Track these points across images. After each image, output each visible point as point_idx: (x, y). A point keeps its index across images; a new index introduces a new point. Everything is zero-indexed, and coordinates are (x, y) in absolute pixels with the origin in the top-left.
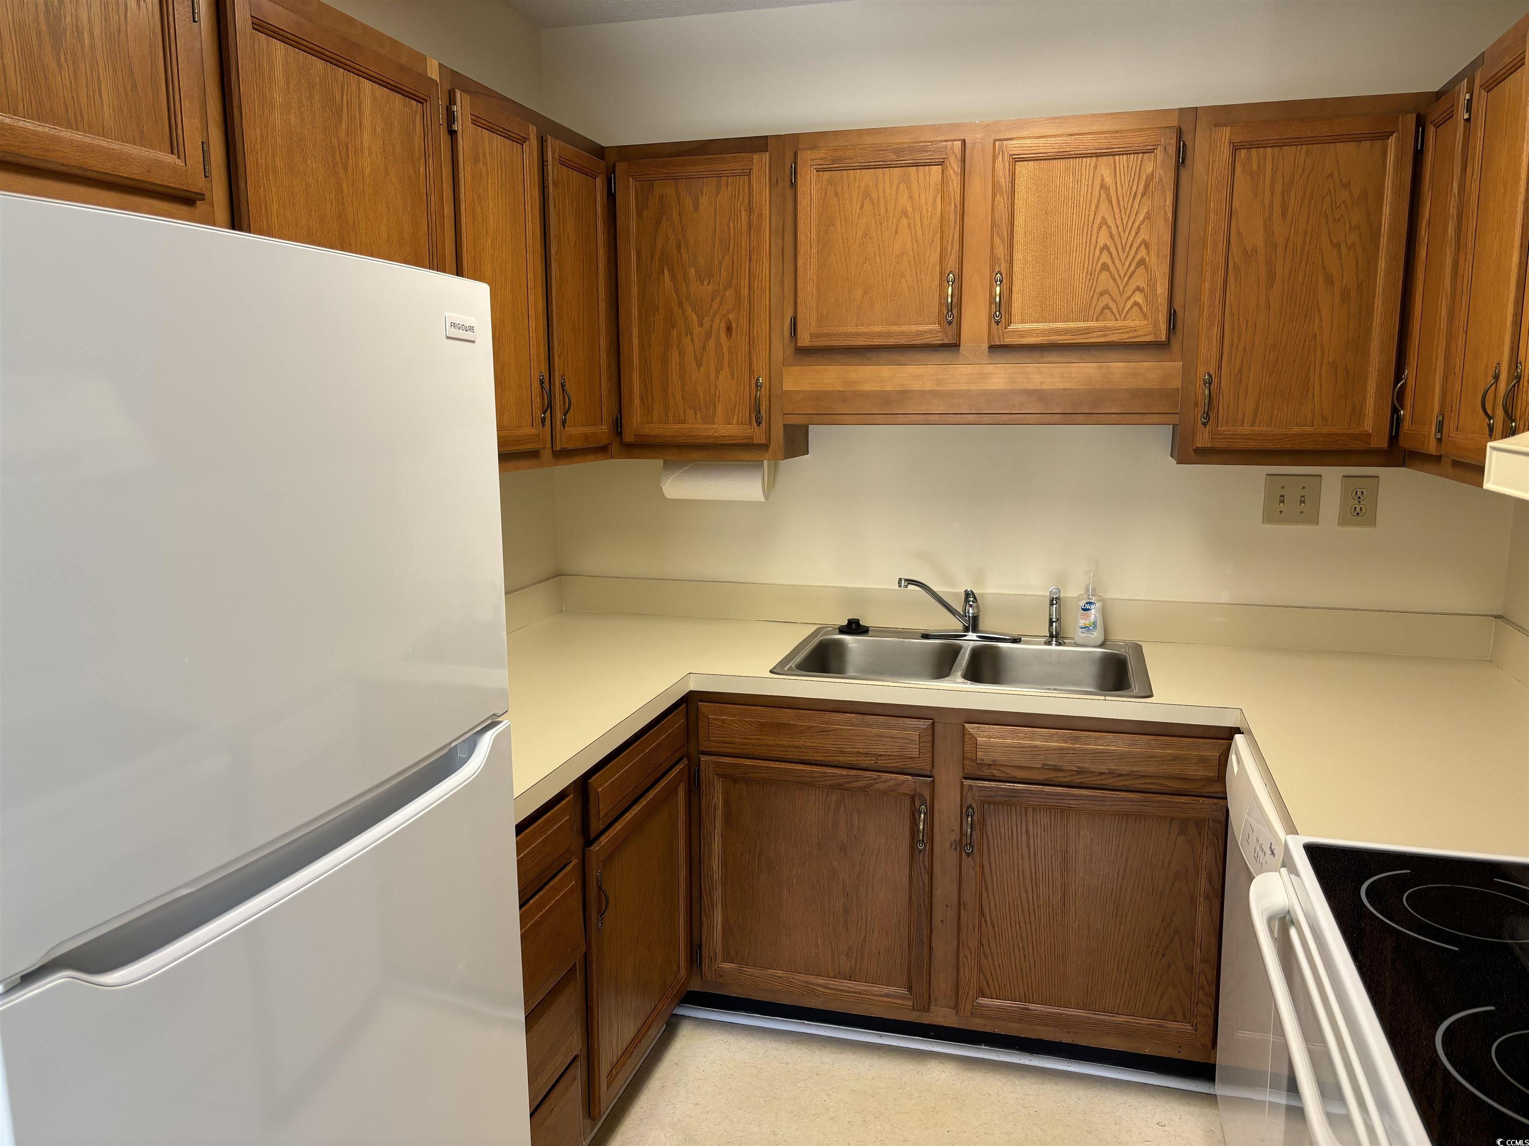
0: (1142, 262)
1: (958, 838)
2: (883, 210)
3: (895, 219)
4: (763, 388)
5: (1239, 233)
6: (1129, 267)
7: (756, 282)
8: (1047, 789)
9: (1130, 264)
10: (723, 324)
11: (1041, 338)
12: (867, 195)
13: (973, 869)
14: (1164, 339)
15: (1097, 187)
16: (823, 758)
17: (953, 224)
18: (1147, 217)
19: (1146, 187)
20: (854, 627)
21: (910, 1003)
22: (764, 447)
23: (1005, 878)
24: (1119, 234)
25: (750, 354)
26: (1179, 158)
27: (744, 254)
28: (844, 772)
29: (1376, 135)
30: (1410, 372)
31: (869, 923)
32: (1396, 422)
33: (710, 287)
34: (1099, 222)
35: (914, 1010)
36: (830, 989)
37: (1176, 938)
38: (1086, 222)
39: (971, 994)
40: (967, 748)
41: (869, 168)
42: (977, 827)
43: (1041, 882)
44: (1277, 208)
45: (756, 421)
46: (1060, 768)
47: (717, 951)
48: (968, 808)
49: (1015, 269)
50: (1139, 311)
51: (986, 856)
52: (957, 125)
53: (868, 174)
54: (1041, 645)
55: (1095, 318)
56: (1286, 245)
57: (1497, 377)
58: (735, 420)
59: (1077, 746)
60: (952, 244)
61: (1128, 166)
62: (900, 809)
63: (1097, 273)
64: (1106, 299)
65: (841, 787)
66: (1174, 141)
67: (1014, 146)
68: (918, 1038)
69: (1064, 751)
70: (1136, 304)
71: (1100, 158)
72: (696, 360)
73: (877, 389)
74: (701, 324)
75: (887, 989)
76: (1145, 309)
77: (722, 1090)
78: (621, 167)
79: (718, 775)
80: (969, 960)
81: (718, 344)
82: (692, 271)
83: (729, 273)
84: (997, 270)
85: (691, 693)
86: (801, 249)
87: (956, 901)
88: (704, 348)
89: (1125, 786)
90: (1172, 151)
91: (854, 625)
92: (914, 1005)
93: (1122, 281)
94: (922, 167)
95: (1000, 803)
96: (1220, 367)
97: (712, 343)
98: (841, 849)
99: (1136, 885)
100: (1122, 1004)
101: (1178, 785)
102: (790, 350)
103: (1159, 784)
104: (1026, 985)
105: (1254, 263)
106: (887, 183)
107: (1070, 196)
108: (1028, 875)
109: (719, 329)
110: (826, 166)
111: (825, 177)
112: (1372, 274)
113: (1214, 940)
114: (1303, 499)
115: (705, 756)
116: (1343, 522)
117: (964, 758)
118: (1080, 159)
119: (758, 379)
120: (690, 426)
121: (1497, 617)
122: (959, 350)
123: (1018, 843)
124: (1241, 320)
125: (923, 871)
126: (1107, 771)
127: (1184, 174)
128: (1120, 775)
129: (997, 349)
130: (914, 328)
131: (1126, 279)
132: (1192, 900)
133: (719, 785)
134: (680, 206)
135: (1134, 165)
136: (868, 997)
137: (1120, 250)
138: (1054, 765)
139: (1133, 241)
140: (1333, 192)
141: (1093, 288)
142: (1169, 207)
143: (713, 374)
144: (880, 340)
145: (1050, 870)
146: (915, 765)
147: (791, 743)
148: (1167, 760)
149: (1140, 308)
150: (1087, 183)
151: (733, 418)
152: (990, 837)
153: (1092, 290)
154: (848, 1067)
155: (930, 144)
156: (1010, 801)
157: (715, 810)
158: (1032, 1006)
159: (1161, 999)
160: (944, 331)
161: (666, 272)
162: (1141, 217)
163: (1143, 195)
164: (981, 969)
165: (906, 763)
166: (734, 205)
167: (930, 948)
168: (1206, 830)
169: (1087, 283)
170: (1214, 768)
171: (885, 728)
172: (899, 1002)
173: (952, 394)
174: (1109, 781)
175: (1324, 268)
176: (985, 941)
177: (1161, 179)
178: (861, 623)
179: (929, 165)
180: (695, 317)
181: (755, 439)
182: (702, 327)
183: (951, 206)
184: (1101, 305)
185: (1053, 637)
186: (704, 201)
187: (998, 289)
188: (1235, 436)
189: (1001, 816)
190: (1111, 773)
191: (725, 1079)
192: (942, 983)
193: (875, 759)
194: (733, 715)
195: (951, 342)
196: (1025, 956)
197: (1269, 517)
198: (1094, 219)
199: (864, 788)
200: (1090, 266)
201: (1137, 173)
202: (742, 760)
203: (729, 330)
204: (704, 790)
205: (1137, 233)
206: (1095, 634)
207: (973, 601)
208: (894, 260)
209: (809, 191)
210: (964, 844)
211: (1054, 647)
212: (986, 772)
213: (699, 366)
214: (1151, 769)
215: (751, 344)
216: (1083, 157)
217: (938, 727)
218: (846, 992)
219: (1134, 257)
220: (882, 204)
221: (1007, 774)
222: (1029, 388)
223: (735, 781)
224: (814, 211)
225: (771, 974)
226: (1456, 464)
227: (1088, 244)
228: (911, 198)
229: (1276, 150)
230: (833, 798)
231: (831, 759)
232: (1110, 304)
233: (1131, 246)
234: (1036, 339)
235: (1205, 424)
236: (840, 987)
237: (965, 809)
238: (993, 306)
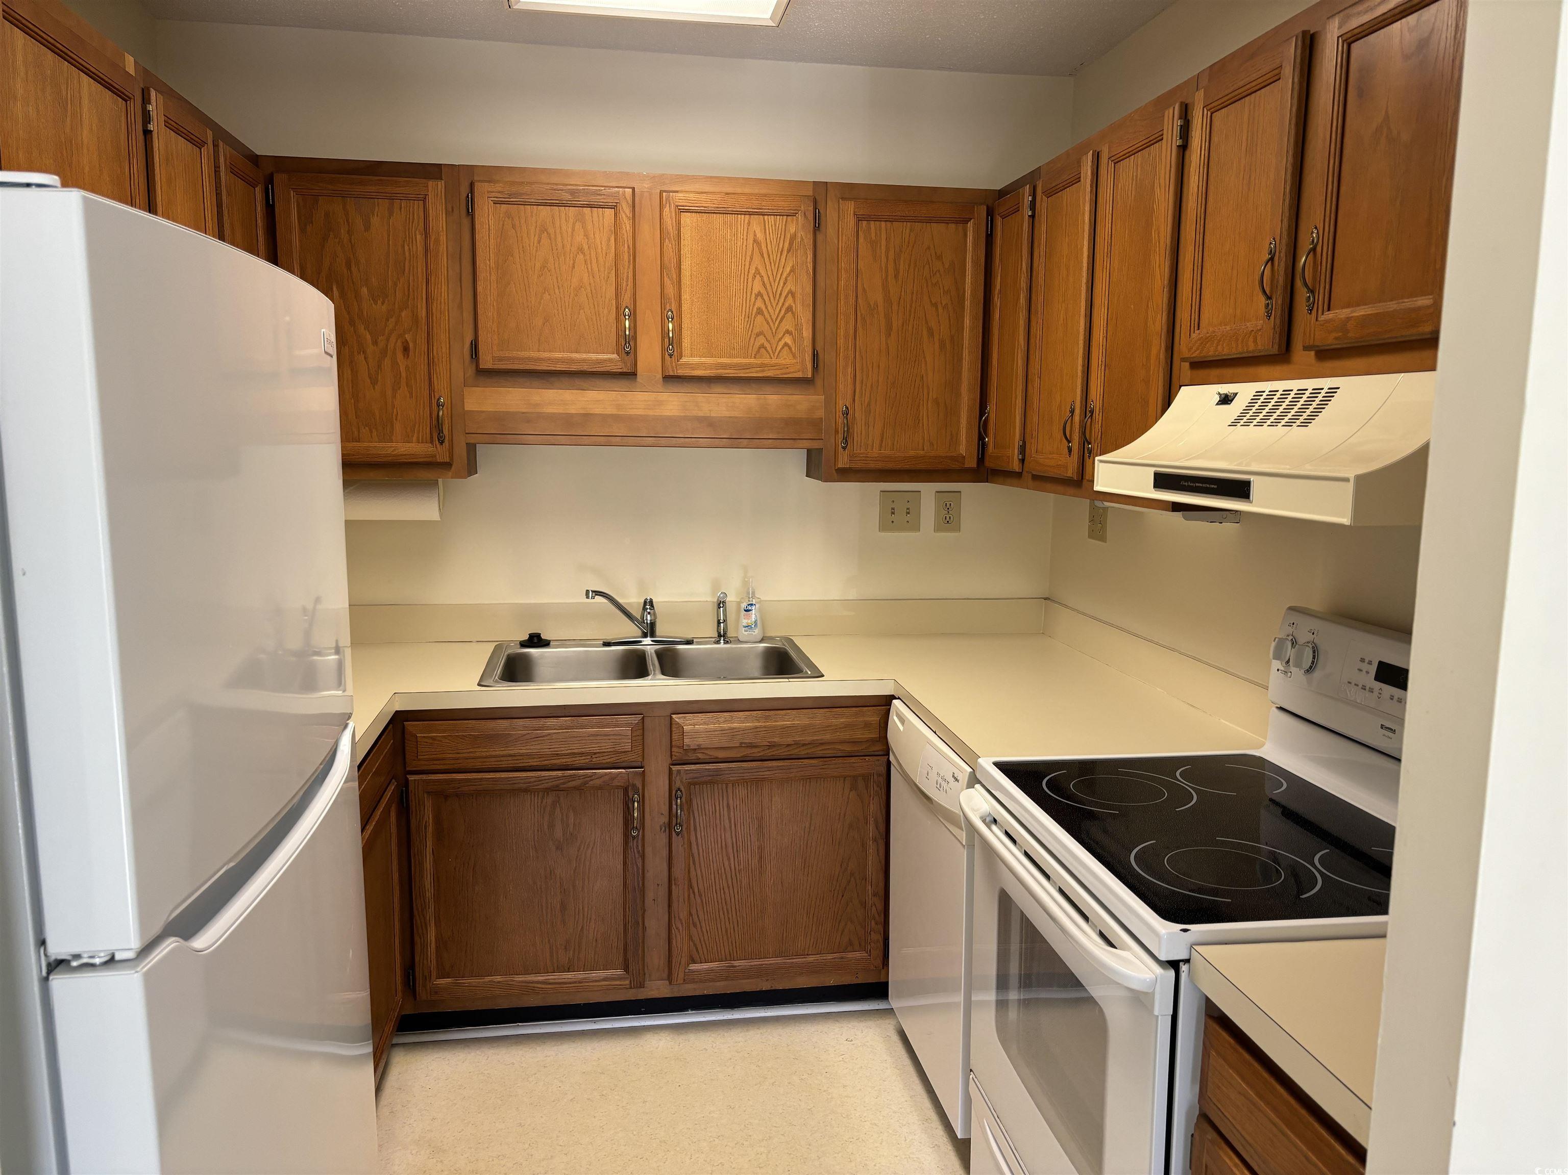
0: (789, 309)
1: (667, 820)
2: (560, 245)
3: (572, 255)
4: (445, 407)
5: (864, 290)
6: (779, 313)
7: (435, 304)
8: (745, 765)
9: (780, 310)
10: (399, 343)
11: (709, 371)
12: (544, 229)
13: (682, 846)
14: (810, 376)
15: (751, 241)
16: (538, 763)
17: (627, 263)
18: (792, 270)
19: (791, 244)
20: (536, 641)
21: (627, 982)
22: (447, 465)
23: (710, 850)
24: (770, 283)
25: (429, 374)
26: (816, 223)
27: (420, 276)
28: (559, 773)
29: (959, 219)
30: (991, 408)
31: (586, 914)
32: (982, 446)
33: (384, 308)
34: (754, 271)
35: (631, 988)
36: (550, 984)
37: (852, 879)
38: (743, 271)
39: (683, 962)
40: (675, 737)
41: (545, 205)
42: (685, 808)
43: (741, 848)
44: (891, 271)
45: (439, 440)
46: (754, 745)
47: (432, 969)
48: (677, 791)
49: (683, 308)
50: (788, 350)
51: (693, 833)
52: (627, 174)
53: (544, 211)
54: (711, 644)
55: (753, 355)
56: (899, 302)
57: (1072, 412)
58: (415, 439)
59: (768, 724)
60: (627, 281)
61: (775, 225)
62: (614, 801)
63: (753, 316)
64: (761, 340)
65: (557, 789)
66: (811, 208)
67: (680, 198)
68: (630, 1016)
69: (758, 730)
70: (786, 344)
71: (752, 216)
72: (370, 378)
73: (561, 411)
74: (375, 343)
75: (602, 974)
76: (793, 349)
77: (455, 1102)
78: (279, 178)
79: (428, 793)
80: (681, 930)
81: (395, 364)
82: (365, 290)
83: (404, 293)
84: (668, 308)
85: (398, 713)
86: (481, 275)
87: (666, 880)
88: (379, 366)
89: (807, 754)
90: (811, 216)
91: (535, 638)
92: (631, 983)
93: (774, 324)
94: (596, 209)
95: (706, 783)
96: (854, 400)
97: (387, 362)
98: (557, 848)
99: (819, 838)
100: (811, 945)
101: (848, 748)
102: (471, 371)
103: (834, 749)
104: (730, 944)
105: (876, 316)
106: (563, 220)
107: (729, 247)
108: (730, 845)
109: (395, 349)
110: (503, 200)
111: (502, 209)
112: (960, 329)
113: (881, 876)
114: (908, 511)
115: (413, 776)
116: (938, 529)
117: (671, 747)
118: (736, 215)
119: (439, 399)
120: (366, 444)
121: (1045, 599)
122: (636, 378)
123: (720, 816)
124: (868, 363)
125: (637, 855)
126: (793, 743)
127: (820, 237)
128: (804, 745)
129: (671, 379)
130: (593, 356)
131: (777, 322)
132: (864, 845)
133: (428, 804)
134: (349, 225)
135: (780, 225)
136: (588, 984)
137: (772, 298)
138: (750, 743)
139: (782, 290)
140: (931, 262)
141: (750, 330)
142: (810, 263)
143: (389, 393)
144: (563, 366)
145: (749, 837)
146: (628, 758)
147: (505, 753)
148: (840, 728)
149: (790, 348)
150: (742, 237)
151: (413, 436)
152: (696, 815)
153: (750, 332)
154: (571, 1054)
155: (603, 188)
156: (713, 781)
157: (425, 829)
158: (736, 963)
159: (842, 934)
160: (622, 360)
161: (335, 289)
162: (788, 269)
163: (789, 251)
164: (691, 938)
165: (619, 758)
166: (409, 229)
167: (644, 928)
168: (872, 783)
169: (745, 324)
170: (876, 730)
171: (599, 727)
172: (618, 983)
173: (631, 419)
174: (795, 752)
175: (927, 322)
176: (694, 912)
177: (802, 239)
178: (543, 637)
179: (602, 208)
180: (368, 337)
181: (437, 457)
182: (377, 346)
183: (624, 247)
184: (757, 344)
185: (721, 636)
186: (375, 221)
187: (671, 326)
188: (868, 459)
189: (705, 794)
190: (797, 744)
191: (455, 1091)
192: (655, 958)
193: (589, 757)
194: (444, 731)
195: (629, 371)
196: (729, 918)
197: (883, 527)
198: (749, 268)
199: (580, 787)
200: (748, 310)
201: (783, 233)
202: (454, 775)
203: (406, 349)
204: (414, 809)
205: (785, 284)
206: (757, 631)
207: (650, 609)
208: (572, 293)
209: (487, 222)
210: (674, 824)
211: (722, 645)
212: (692, 756)
213: (374, 382)
214: (828, 737)
215: (430, 363)
216: (738, 214)
217: (647, 721)
218: (566, 983)
219: (783, 304)
220: (559, 239)
221: (711, 756)
222: (699, 415)
223: (446, 797)
224: (492, 241)
225: (490, 981)
226: (1036, 478)
227: (745, 290)
228: (586, 235)
229: (889, 224)
230: (549, 800)
231: (546, 763)
232: (765, 343)
233: (781, 294)
234: (704, 372)
235: (844, 448)
236: (560, 981)
237: (674, 792)
238: (666, 340)
